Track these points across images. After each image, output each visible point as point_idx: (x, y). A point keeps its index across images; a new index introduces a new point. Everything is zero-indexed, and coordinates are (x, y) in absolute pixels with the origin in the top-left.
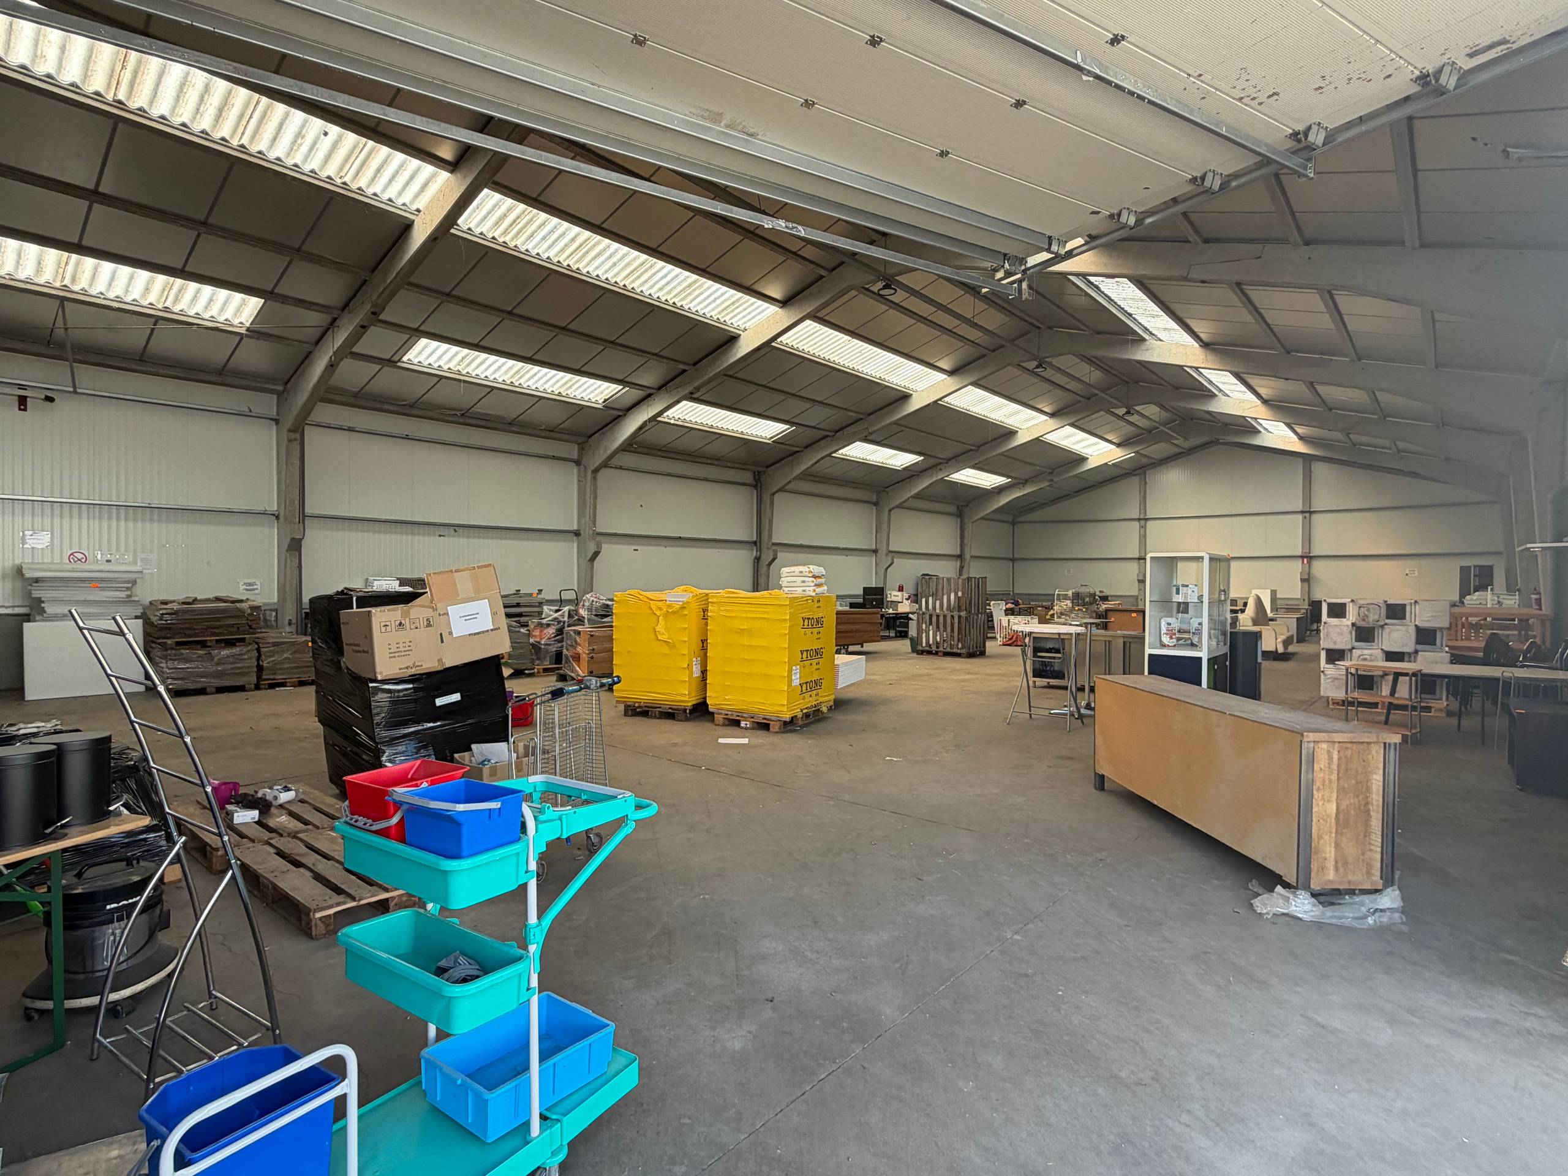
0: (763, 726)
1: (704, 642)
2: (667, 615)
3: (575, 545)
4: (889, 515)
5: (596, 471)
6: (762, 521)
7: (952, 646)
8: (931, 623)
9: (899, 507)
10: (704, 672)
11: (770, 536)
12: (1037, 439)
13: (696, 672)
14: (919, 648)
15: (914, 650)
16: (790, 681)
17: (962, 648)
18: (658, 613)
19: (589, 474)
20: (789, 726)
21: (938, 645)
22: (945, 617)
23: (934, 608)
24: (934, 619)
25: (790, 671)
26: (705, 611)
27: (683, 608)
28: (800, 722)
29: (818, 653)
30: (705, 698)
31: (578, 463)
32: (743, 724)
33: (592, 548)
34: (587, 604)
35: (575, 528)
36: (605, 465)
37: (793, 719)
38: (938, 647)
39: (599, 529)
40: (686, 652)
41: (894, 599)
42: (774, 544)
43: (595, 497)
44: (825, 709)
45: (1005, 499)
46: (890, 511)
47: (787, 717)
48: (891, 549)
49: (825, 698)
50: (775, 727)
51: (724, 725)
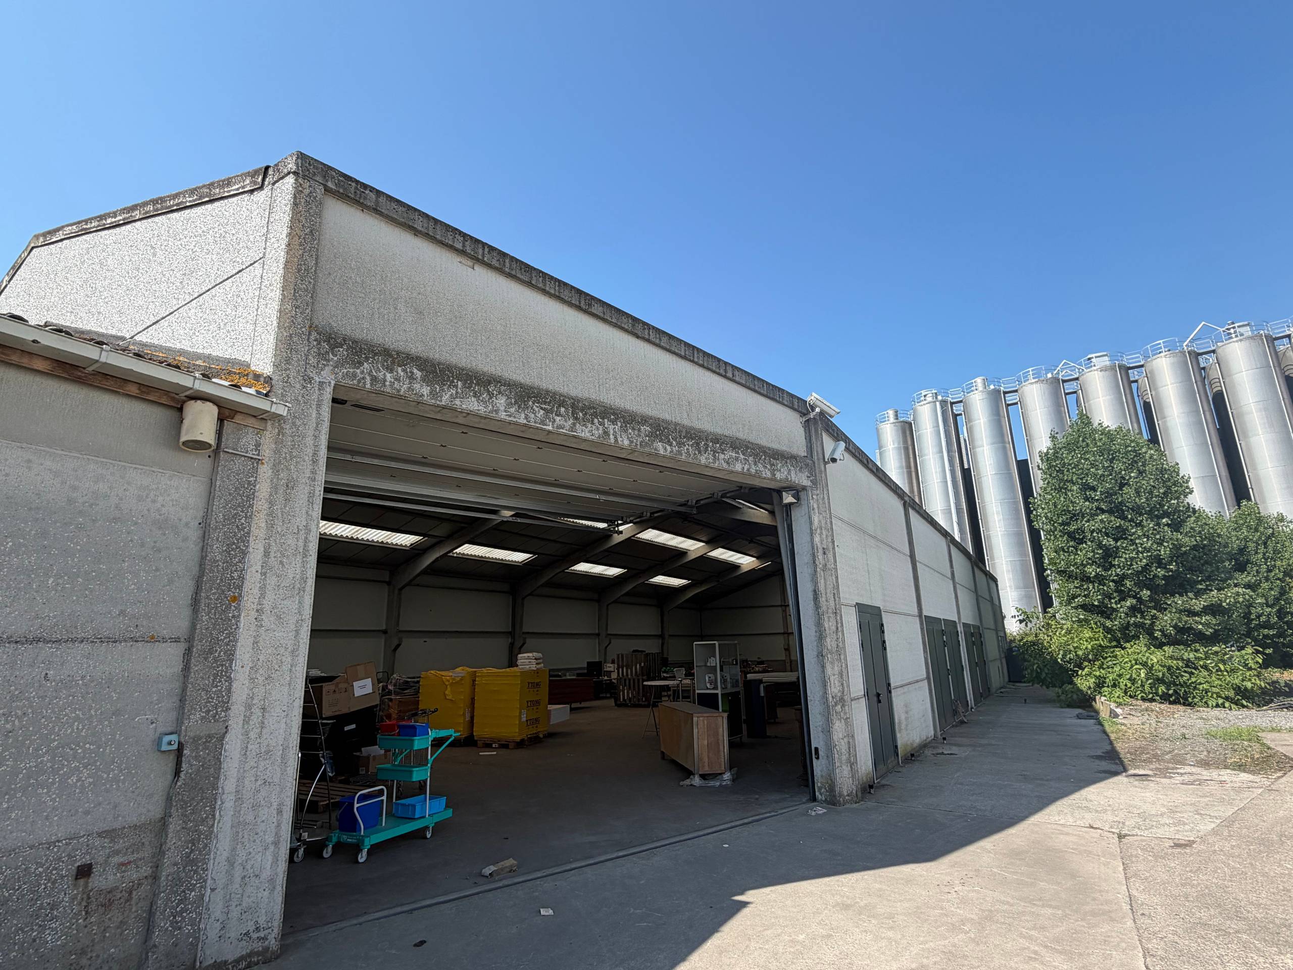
0: (504, 746)
1: (473, 699)
2: (452, 684)
3: (383, 640)
4: (607, 609)
5: (401, 589)
6: (516, 618)
7: (639, 700)
8: (625, 685)
9: (615, 602)
10: (472, 718)
11: (521, 627)
12: (702, 556)
13: (468, 718)
14: (619, 702)
15: (616, 705)
16: (520, 718)
17: (645, 701)
18: (447, 683)
19: (396, 592)
20: (520, 744)
21: (630, 699)
22: (634, 680)
23: (627, 675)
24: (627, 682)
25: (520, 713)
26: (474, 681)
27: (461, 680)
28: (527, 743)
29: (538, 702)
30: (472, 733)
31: (389, 583)
32: (494, 746)
33: (395, 642)
34: (394, 681)
35: (384, 628)
36: (409, 584)
37: (522, 740)
38: (630, 701)
39: (401, 629)
40: (462, 705)
41: (608, 669)
42: (523, 633)
43: (400, 607)
44: (541, 736)
45: (690, 594)
46: (608, 606)
47: (518, 739)
48: (609, 632)
49: (542, 729)
50: (511, 745)
51: (483, 747)
